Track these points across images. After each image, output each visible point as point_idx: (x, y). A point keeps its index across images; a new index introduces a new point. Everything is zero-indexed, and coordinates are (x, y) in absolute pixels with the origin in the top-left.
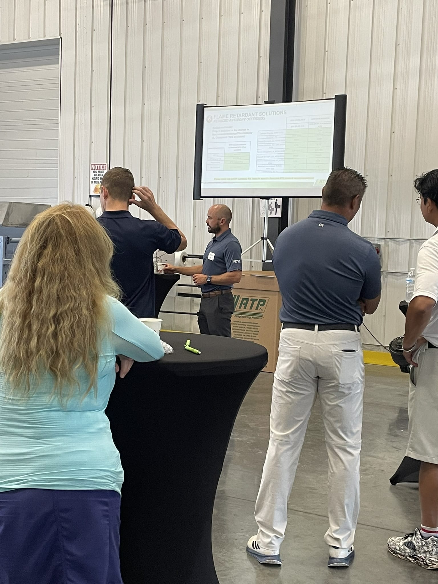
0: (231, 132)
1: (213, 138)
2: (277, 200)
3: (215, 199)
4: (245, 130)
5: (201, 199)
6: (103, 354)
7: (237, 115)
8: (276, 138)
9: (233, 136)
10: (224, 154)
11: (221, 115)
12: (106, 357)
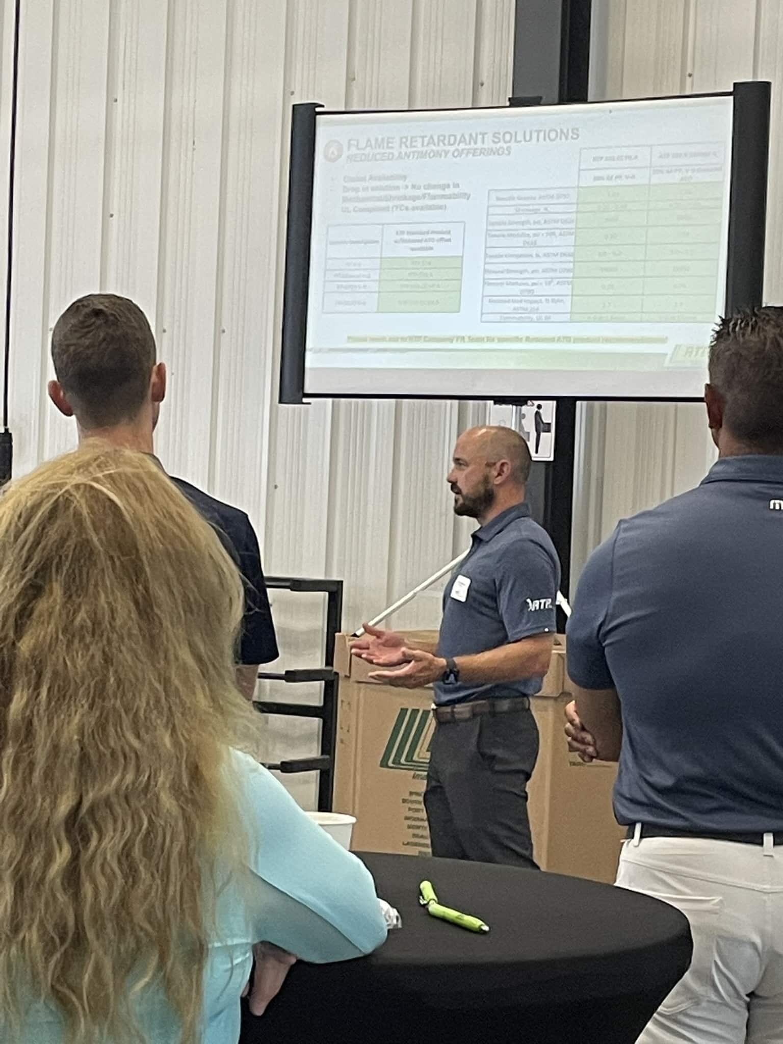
0: (402, 192)
1: (345, 210)
2: (539, 407)
3: (339, 403)
4: (448, 186)
5: (305, 400)
6: (221, 941)
7: (420, 140)
8: (547, 212)
9: (410, 203)
10: (378, 261)
11: (369, 140)
12: (230, 951)
